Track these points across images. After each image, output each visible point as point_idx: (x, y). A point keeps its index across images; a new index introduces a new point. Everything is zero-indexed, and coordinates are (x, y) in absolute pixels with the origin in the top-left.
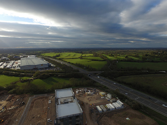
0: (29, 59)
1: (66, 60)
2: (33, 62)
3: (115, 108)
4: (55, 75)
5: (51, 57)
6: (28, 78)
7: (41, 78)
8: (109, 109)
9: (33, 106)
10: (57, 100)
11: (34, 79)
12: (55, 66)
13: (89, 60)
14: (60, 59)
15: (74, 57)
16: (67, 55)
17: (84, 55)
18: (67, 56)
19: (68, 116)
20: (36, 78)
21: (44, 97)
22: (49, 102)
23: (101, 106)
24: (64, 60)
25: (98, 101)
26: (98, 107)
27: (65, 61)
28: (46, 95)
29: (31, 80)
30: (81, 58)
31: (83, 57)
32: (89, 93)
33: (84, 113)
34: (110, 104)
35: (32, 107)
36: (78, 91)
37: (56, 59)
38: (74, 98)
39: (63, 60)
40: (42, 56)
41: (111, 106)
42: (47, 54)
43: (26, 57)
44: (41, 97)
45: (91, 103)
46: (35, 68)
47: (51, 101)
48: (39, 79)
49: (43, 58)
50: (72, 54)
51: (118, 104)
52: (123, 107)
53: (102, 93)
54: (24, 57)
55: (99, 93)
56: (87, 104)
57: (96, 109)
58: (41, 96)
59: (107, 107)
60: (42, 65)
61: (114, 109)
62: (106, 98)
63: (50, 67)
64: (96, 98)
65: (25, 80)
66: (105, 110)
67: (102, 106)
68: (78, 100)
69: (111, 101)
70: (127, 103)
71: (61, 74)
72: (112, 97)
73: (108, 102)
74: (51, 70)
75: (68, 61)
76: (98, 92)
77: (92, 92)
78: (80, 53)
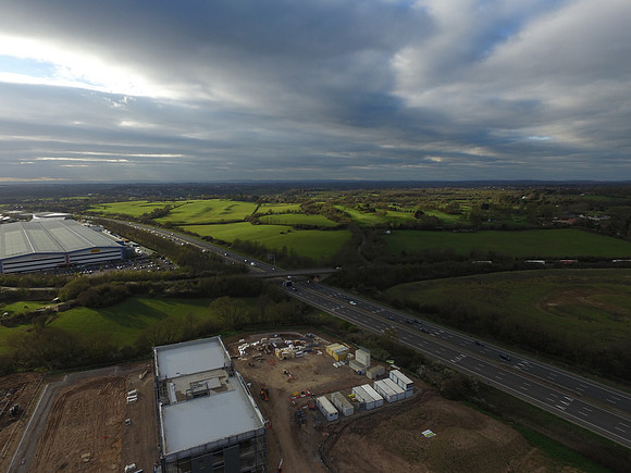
0: (38, 226)
1: (193, 229)
2: (56, 241)
3: (385, 399)
4: (153, 287)
5: (135, 220)
6: (34, 307)
7: (91, 305)
8: (363, 405)
9: (59, 419)
10: (161, 386)
11: (62, 309)
12: (149, 252)
13: (285, 229)
14: (170, 226)
15: (227, 218)
16: (199, 210)
17: (264, 209)
18: (198, 215)
19: (209, 446)
20: (73, 306)
21: (106, 381)
22: (131, 397)
23: (333, 395)
24: (186, 228)
25: (324, 380)
26: (323, 401)
27: (189, 233)
28: (115, 371)
29: (51, 312)
30: (255, 219)
31: (262, 215)
32: (289, 349)
33: (269, 427)
34: (367, 387)
35: (54, 424)
36: (246, 346)
37: (154, 224)
38: (231, 376)
39: (182, 231)
40: (93, 214)
41: (368, 393)
42: (116, 208)
43: (22, 218)
44: (93, 379)
45: (296, 388)
46: (67, 264)
47: (139, 394)
48: (85, 310)
49: (101, 222)
50: (219, 205)
51: (396, 384)
52: (411, 393)
53: (335, 349)
54: (15, 219)
55: (324, 350)
56: (282, 391)
57: (317, 408)
58: (93, 375)
59: (357, 397)
60: (95, 250)
61: (381, 403)
62: (352, 365)
63: (129, 257)
64: (315, 368)
65: (21, 316)
66: (348, 408)
67: (337, 396)
68: (246, 380)
69: (369, 375)
70: (424, 378)
71: (176, 283)
72: (374, 361)
73: (360, 378)
74: (136, 269)
75: (203, 231)
76: (322, 346)
77: (300, 347)
78: (250, 201)
